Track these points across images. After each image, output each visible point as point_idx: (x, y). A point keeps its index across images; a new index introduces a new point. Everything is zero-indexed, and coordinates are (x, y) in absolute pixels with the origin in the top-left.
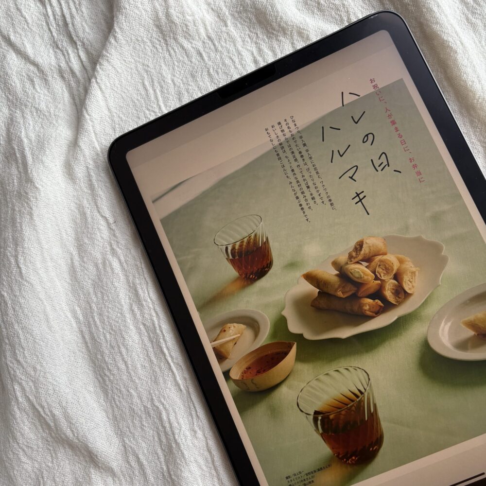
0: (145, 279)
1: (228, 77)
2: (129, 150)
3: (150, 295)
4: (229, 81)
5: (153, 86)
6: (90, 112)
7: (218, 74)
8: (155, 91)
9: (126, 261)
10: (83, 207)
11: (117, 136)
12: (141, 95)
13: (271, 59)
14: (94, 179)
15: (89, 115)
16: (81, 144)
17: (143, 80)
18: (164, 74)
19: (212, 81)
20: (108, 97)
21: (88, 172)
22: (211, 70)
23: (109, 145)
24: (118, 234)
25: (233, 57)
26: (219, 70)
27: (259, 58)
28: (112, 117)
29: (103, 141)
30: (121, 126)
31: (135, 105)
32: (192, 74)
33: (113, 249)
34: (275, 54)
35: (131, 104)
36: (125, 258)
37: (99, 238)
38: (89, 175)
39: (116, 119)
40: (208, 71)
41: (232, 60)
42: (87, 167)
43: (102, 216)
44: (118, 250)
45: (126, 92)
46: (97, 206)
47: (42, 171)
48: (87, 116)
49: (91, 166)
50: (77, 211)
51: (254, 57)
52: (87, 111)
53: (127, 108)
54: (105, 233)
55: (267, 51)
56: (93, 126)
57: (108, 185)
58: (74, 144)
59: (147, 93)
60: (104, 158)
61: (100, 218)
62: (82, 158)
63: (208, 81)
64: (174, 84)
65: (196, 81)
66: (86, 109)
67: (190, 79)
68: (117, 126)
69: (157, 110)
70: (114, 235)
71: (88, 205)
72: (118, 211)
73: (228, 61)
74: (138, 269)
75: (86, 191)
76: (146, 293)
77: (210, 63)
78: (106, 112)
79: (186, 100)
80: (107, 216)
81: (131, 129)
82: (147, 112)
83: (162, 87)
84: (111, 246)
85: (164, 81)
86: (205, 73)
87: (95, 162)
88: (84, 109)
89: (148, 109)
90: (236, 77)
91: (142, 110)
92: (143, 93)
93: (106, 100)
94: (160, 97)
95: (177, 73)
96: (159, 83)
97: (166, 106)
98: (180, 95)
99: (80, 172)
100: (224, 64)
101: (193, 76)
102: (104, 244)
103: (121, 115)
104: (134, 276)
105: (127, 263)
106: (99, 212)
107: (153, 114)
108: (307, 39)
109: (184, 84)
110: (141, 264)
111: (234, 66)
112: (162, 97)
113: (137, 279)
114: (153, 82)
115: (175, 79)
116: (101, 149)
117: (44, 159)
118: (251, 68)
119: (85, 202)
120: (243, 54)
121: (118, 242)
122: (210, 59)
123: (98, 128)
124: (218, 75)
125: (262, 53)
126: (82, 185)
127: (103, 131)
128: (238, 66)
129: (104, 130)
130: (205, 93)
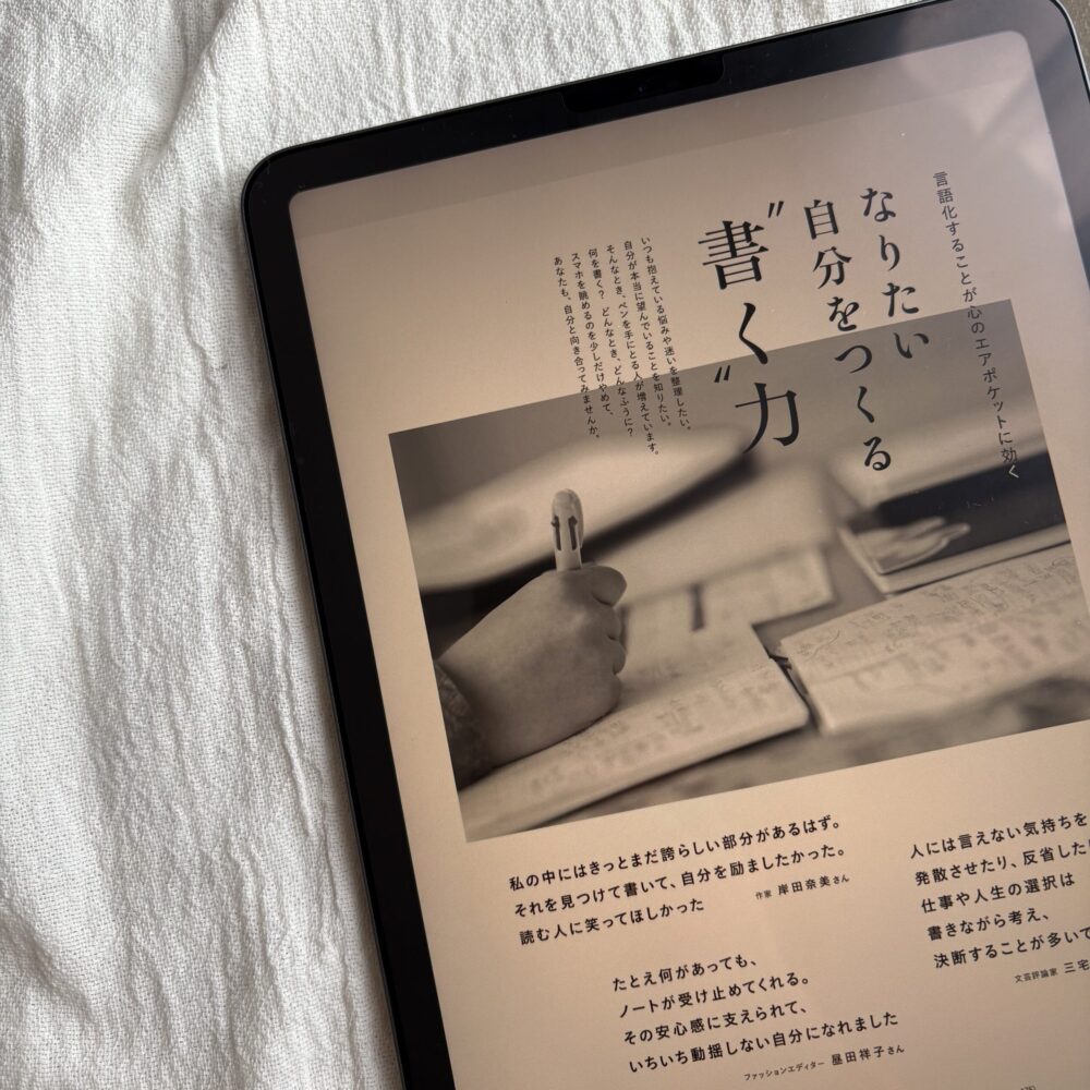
0: (273, 530)
1: (594, 63)
2: (301, 190)
3: (277, 575)
4: (595, 72)
5: (398, 42)
6: (219, 66)
7: (571, 48)
8: (399, 55)
9: (232, 475)
10: (149, 310)
11: (278, 147)
12: (362, 58)
13: (713, 42)
14: (194, 244)
15: (215, 74)
16: (180, 144)
17: (375, 20)
18: (433, 16)
19: (553, 65)
20: (275, 42)
21: (183, 224)
22: (556, 36)
23: (250, 167)
24: (225, 399)
25: (619, 16)
26: (577, 41)
27: (684, 32)
28: (274, 98)
29: (239, 153)
30: (294, 126)
31: (340, 79)
32: (504, 34)
33: (203, 435)
34: (727, 31)
35: (331, 75)
36: (230, 466)
37: (175, 400)
38: (183, 233)
39: (284, 105)
40: (548, 37)
41: (616, 23)
42: (183, 212)
43: (194, 345)
44: (217, 439)
45: (326, 39)
46: (186, 315)
47: (61, 191)
48: (209, 76)
49: (191, 211)
50: (131, 318)
51: (673, 29)
52: (212, 62)
53: (317, 84)
54: (194, 390)
55: (707, 20)
56: (220, 108)
57: (227, 267)
58: (161, 143)
59: (379, 57)
60: (230, 195)
61: (189, 349)
62: (173, 184)
63: (543, 62)
64: (454, 50)
65: (512, 52)
66: (211, 56)
67: (497, 46)
68: (283, 122)
69: (395, 106)
70: (216, 402)
71: (162, 310)
72: (237, 339)
73: (603, 23)
74: (258, 500)
75: (166, 271)
76: (269, 566)
77: (557, 16)
78: (263, 79)
79: (476, 96)
80: (207, 347)
81: (316, 137)
82: (369, 105)
83: (420, 49)
84: (201, 426)
85: (429, 36)
86: (539, 40)
87: (206, 203)
88: (204, 56)
89: (372, 98)
90: (616, 65)
91: (357, 95)
92: (369, 53)
93: (269, 50)
94: (410, 73)
95: (466, 23)
96: (416, 37)
97: (420, 99)
98: (462, 78)
99: (161, 219)
100: (591, 27)
101: (506, 40)
102: (182, 419)
103: (299, 98)
104: (245, 518)
105: (233, 481)
106: (188, 332)
107: (382, 111)
108: (818, 12)
109: (479, 54)
110: (271, 489)
111: (618, 38)
112: (414, 74)
113: (250, 526)
114: (399, 30)
115: (459, 37)
116: (229, 172)
117: (73, 160)
118: (659, 53)
119: (158, 298)
120: (646, 12)
121: (220, 421)
122: (560, 7)
123: (232, 115)
124: (572, 52)
125: (696, 22)
126: (160, 254)
127: (243, 128)
128: (626, 40)
129: (247, 125)
130: (527, 88)
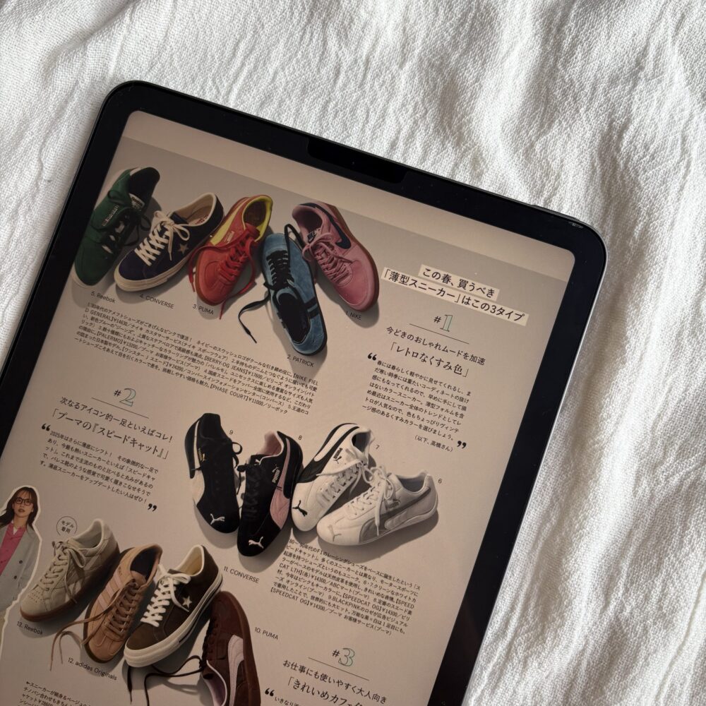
0: (20, 285)
1: (343, 132)
2: (140, 110)
3: (7, 310)
4: (338, 140)
5: (246, 57)
6: (136, 16)
7: (335, 116)
8: (243, 65)
9: (18, 241)
10: (28, 126)
11: (147, 79)
12: (222, 55)
13: (412, 161)
14: (72, 105)
15: (131, 19)
16: (91, 47)
17: (242, 38)
18: (273, 55)
19: (320, 120)
20: (177, 19)
21: (73, 89)
22: (331, 105)
23: (127, 79)
24: (39, 199)
25: (372, 114)
26: (341, 114)
27: (401, 144)
28: (161, 49)
29: (125, 68)
30: (164, 71)
31: (203, 60)
32: (305, 87)
33: (16, 211)
34: (423, 159)
35: (200, 54)
36: (20, 236)
37: (12, 184)
38: (71, 94)
39: (165, 56)
40: (328, 102)
41: (368, 116)
42: (77, 82)
43: (40, 160)
44: (21, 218)
45: (208, 33)
46: (45, 141)
48: (127, 19)
49: (82, 85)
50: (16, 124)
51: (397, 138)
52: (133, 12)
53: (190, 55)
54: (26, 184)
55: (418, 145)
56: (125, 38)
57: (82, 128)
58: (83, 38)
59: (231, 60)
60: (106, 89)
61: (36, 161)
62: (78, 65)
63: (316, 115)
64: (273, 79)
65: (303, 100)
66: (134, 7)
67: (298, 91)
68: (159, 65)
69: (223, 92)
70: (33, 197)
71: (35, 130)
72: (65, 170)
73: (360, 113)
74: (23, 263)
75: (50, 109)
76: (6, 303)
77: (338, 94)
78: (160, 36)
79: (267, 114)
80: (46, 165)
81: (172, 86)
82: (210, 83)
83: (255, 68)
84: (18, 206)
85: (264, 64)
86: (321, 101)
87: (92, 85)
88: (131, 6)
89: (214, 81)
90: (352, 143)
91: (207, 74)
92: (227, 54)
93: (172, 21)
94: (242, 78)
95: (289, 68)
96: (257, 61)
97: (239, 96)
98: (266, 100)
99: (63, 78)
100: (353, 111)
101: (304, 91)
102: (11, 196)
103: (175, 58)
104: (11, 269)
105: (17, 245)
106: (41, 151)
107: (214, 91)
108: (478, 177)
109: (285, 90)
110: (32, 262)
111: (364, 125)
112: (244, 80)
113: (10, 276)
114: (251, 52)
115: (281, 73)
116: (115, 75)
118: (379, 149)
119: (36, 123)
120: (388, 121)
121: (29, 210)
122: (344, 89)
123: (131, 45)
124: (335, 118)
125: (411, 142)
126: (52, 98)
127: (135, 57)
128: (367, 130)
129: (138, 55)
130: (299, 127)
